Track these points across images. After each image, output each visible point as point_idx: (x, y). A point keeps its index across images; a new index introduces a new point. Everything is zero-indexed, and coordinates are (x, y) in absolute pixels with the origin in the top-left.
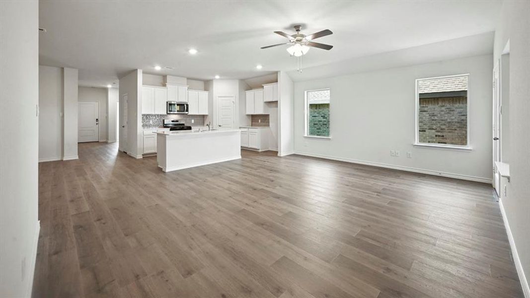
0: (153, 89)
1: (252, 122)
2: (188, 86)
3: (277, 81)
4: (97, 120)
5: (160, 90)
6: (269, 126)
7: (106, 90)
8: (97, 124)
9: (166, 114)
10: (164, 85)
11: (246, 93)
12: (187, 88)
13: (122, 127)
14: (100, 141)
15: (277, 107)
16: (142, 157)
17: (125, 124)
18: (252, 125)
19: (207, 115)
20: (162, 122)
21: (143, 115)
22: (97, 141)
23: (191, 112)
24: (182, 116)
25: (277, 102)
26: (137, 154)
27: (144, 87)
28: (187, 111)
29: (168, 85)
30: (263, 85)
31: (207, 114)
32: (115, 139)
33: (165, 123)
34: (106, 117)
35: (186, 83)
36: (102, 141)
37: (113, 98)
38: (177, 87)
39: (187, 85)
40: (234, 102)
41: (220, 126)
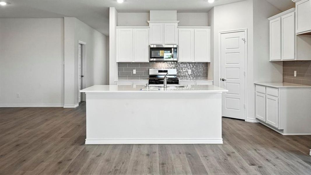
12: (176, 24)
18: (284, 82)
27: (120, 29)
29: (151, 24)
35: (175, 18)
40: (246, 40)
41: (223, 80)
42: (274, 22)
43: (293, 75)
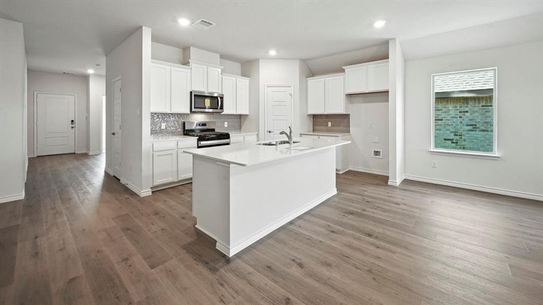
0: (168, 68)
1: (314, 125)
2: (222, 67)
3: (387, 57)
4: (72, 121)
5: (180, 72)
6: (349, 132)
7: (86, 78)
8: (72, 127)
9: (188, 112)
10: (185, 62)
11: (307, 80)
12: (220, 70)
13: (111, 134)
14: (76, 152)
15: (387, 101)
16: (150, 193)
17: (116, 129)
18: (313, 131)
19: (246, 116)
20: (181, 126)
21: (153, 115)
22: (74, 152)
23: (226, 111)
24: (212, 116)
25: (388, 92)
26: (141, 188)
27: (154, 65)
28: (222, 108)
29: (192, 64)
30: (344, 67)
31: (247, 113)
32: (100, 149)
33: (186, 128)
34: (87, 118)
35: (219, 63)
36: (79, 152)
37: (97, 90)
38: (205, 67)
39: (221, 65)
40: (293, 95)
41: (270, 132)
42: (313, 82)
43: (328, 125)
